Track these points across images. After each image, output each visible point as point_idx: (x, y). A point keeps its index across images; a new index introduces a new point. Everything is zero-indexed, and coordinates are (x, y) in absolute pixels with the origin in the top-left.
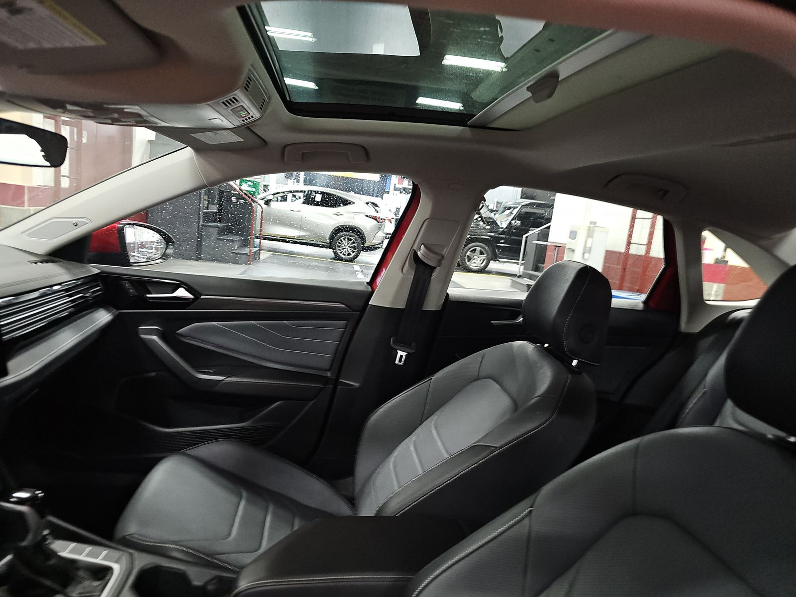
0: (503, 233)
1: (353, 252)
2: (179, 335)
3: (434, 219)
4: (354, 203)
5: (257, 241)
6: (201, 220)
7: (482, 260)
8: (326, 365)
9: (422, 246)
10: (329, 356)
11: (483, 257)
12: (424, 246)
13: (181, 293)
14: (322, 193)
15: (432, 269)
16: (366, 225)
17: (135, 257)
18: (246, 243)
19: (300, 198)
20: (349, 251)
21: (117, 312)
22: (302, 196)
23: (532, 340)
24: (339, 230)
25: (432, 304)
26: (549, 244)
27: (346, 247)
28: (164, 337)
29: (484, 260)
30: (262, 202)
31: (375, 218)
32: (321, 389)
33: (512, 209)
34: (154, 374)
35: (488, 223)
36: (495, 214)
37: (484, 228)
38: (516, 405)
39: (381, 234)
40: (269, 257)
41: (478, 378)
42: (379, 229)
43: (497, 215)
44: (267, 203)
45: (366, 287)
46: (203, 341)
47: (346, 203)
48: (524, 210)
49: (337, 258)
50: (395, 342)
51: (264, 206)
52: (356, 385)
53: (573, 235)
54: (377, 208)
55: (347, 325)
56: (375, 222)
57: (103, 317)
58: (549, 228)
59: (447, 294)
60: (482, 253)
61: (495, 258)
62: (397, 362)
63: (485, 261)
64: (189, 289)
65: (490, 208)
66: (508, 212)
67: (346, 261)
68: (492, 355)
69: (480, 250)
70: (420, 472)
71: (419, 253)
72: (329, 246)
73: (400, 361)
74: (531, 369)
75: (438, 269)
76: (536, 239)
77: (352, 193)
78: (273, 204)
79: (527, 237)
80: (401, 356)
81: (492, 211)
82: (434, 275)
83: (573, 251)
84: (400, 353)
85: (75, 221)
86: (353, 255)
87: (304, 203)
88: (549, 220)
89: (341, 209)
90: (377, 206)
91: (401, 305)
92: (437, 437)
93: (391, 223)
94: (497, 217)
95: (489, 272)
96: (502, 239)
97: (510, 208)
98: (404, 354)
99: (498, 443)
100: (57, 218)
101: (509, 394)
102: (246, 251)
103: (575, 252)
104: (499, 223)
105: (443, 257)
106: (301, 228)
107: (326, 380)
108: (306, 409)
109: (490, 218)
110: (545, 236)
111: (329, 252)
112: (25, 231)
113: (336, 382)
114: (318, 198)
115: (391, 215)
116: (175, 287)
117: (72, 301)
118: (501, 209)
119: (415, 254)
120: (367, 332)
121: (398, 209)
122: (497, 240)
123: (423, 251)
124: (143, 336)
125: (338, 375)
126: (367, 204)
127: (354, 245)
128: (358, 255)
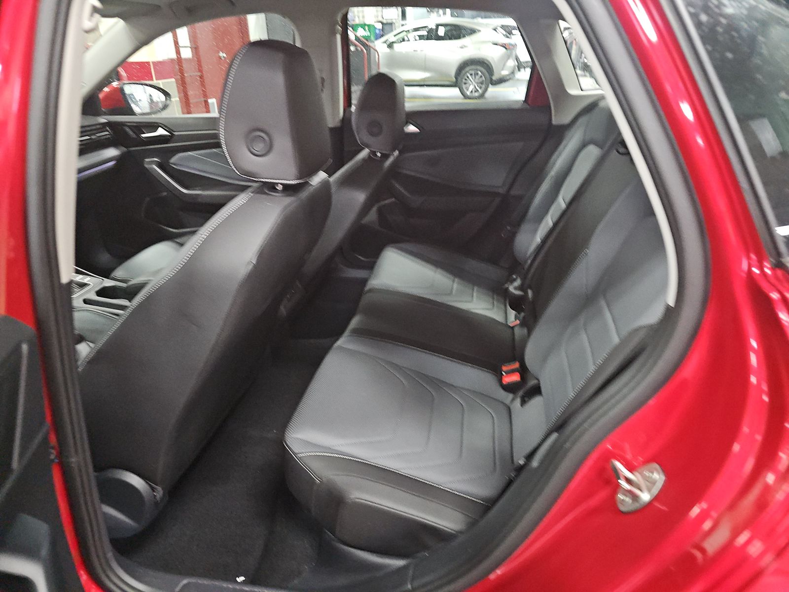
1: (480, 88)
2: (171, 163)
4: (479, 31)
13: (161, 132)
14: (446, 25)
16: (493, 54)
17: (135, 107)
20: (477, 87)
21: (126, 150)
24: (464, 66)
27: (472, 84)
28: (160, 166)
31: (504, 46)
42: (509, 57)
44: (390, 46)
47: (473, 32)
49: (464, 97)
51: (388, 50)
56: (504, 49)
67: (475, 98)
72: (455, 84)
77: (479, 20)
78: (396, 46)
86: (480, 91)
87: (427, 39)
89: (467, 40)
106: (425, 69)
111: (456, 91)
114: (442, 31)
116: (156, 128)
124: (148, 166)
126: (495, 30)
127: (481, 80)
128: (486, 90)
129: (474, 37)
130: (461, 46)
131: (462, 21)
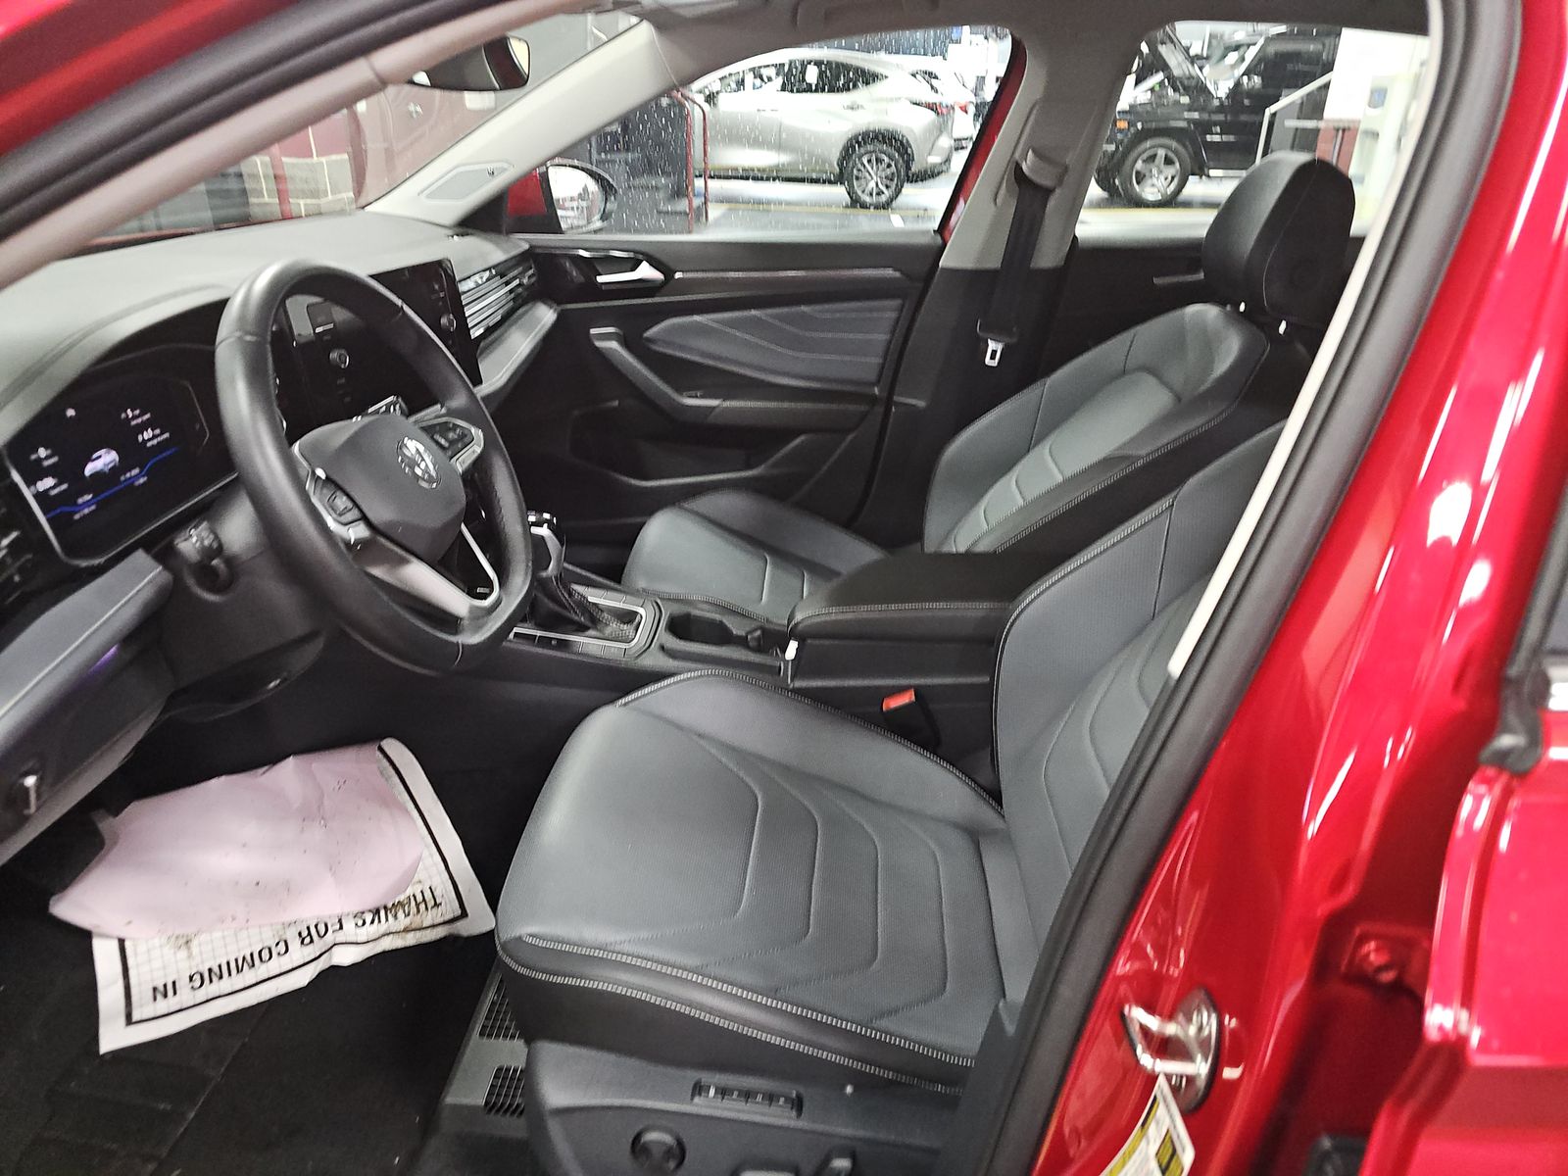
0: (1221, 109)
1: (887, 187)
2: (649, 340)
3: (1049, 101)
4: (885, 77)
5: (699, 183)
6: (594, 151)
7: (1170, 178)
8: (872, 376)
9: (1030, 152)
10: (876, 360)
11: (1170, 171)
12: (1033, 151)
13: (645, 271)
14: (818, 63)
15: (1047, 192)
16: (912, 123)
17: (567, 217)
18: (680, 192)
19: (770, 79)
20: (880, 185)
21: (559, 308)
22: (773, 75)
23: (1221, 302)
24: (856, 143)
25: (1048, 255)
26: (1321, 125)
27: (872, 179)
28: (626, 343)
29: (1173, 178)
30: (700, 99)
31: (932, 107)
32: (864, 416)
33: (1242, 50)
34: (616, 403)
35: (1187, 90)
36: (1201, 69)
37: (1177, 103)
38: (1178, 398)
39: (945, 142)
40: (724, 216)
41: (1124, 372)
42: (941, 131)
43: (1206, 70)
44: (711, 98)
45: (932, 237)
46: (682, 348)
47: (869, 78)
48: (1272, 49)
49: (855, 202)
50: (984, 327)
51: (706, 107)
52: (921, 404)
53: (1378, 97)
54: (934, 82)
55: (903, 306)
56: (932, 114)
57: (545, 316)
58: (1327, 86)
59: (1075, 237)
60: (1168, 161)
61: (1200, 170)
62: (988, 361)
63: (1176, 180)
64: (655, 263)
65: (1192, 52)
66: (1233, 57)
67: (877, 207)
68: (1148, 334)
69: (1166, 157)
70: (1021, 502)
71: (1024, 167)
72: (839, 179)
73: (993, 357)
74: (1209, 345)
75: (1058, 191)
76: (1296, 114)
77: (882, 56)
78: (722, 99)
79: (1274, 115)
80: (994, 352)
81: (1193, 60)
82: (1052, 203)
83: (1378, 135)
84: (992, 345)
85: (490, 167)
86: (887, 193)
87: (783, 89)
88: (1329, 67)
89: (861, 94)
90: (936, 78)
91: (994, 262)
92: (1052, 465)
93: (966, 112)
94: (1207, 74)
95: (1187, 205)
96: (1215, 124)
97: (1237, 48)
98: (999, 347)
99: (1145, 451)
100: (464, 165)
101: (1171, 389)
102: (682, 205)
103: (1380, 140)
104: (1211, 87)
105: (1066, 169)
106: (779, 146)
107: (873, 400)
108: (843, 445)
109: (1190, 77)
110: (1315, 106)
111: (839, 192)
112: (422, 192)
113: (889, 402)
114: (812, 75)
115: (967, 97)
116: (634, 265)
117: (511, 291)
118: (1218, 53)
119: (1018, 168)
120: (938, 313)
121: (981, 81)
122: (1205, 127)
123: (1033, 163)
124: (598, 344)
125: (891, 392)
126: (914, 75)
127: (888, 171)
128: (898, 192)
129: (876, 88)
130: (849, 104)
131: (852, 58)
